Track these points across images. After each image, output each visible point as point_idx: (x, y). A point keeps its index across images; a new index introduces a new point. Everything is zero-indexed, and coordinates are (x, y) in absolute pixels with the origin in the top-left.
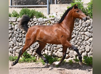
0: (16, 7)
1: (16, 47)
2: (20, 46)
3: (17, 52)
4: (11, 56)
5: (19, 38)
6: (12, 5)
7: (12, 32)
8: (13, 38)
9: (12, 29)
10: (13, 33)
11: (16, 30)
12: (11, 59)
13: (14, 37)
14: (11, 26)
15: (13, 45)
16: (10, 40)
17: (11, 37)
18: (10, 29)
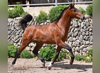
0: (81, 4)
1: (83, 46)
2: (87, 44)
3: (84, 51)
4: (78, 55)
5: (85, 36)
6: (77, 1)
7: (78, 29)
8: (79, 36)
9: (78, 27)
10: (79, 31)
11: (83, 28)
12: (78, 59)
13: (81, 36)
14: (78, 24)
15: (80, 43)
16: (77, 39)
17: (77, 35)
18: (76, 27)
